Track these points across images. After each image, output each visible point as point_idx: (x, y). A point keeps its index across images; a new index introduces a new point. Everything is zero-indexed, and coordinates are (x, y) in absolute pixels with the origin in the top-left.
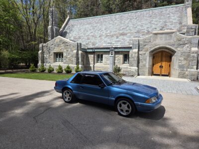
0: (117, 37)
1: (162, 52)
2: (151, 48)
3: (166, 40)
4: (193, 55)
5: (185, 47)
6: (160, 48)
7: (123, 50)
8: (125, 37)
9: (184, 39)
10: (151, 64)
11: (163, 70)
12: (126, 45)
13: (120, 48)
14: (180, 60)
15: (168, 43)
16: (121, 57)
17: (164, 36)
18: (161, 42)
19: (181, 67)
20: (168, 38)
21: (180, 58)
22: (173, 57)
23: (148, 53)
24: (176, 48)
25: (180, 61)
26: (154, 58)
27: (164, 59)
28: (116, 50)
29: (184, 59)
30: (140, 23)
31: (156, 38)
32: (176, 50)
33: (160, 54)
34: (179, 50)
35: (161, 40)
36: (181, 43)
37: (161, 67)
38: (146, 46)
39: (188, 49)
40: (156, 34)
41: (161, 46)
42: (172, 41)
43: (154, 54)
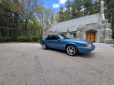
0: (71, 28)
2: (85, 30)
3: (92, 26)
4: (107, 32)
5: (102, 29)
6: (90, 30)
7: (73, 33)
8: (74, 28)
9: (102, 26)
10: (86, 37)
11: (91, 40)
12: (75, 30)
14: (99, 35)
16: (73, 35)
18: (90, 28)
21: (100, 34)
22: (96, 34)
23: (84, 33)
24: (98, 30)
26: (87, 35)
27: (92, 35)
28: (71, 33)
29: (102, 34)
30: (80, 22)
31: (88, 26)
32: (97, 31)
33: (90, 33)
34: (99, 31)
36: (100, 27)
37: (90, 38)
38: (84, 30)
39: (104, 30)
40: (88, 24)
42: (95, 27)
43: (87, 33)
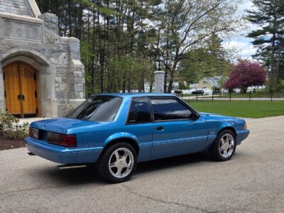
1: (18, 63)
3: (28, 37)
4: (78, 72)
5: (60, 58)
9: (58, 42)
11: (25, 102)
14: (56, 82)
15: (35, 45)
17: (23, 27)
18: (20, 41)
19: (59, 95)
20: (31, 35)
21: (57, 79)
22: (42, 77)
24: (48, 58)
25: (57, 85)
26: (4, 76)
27: (24, 80)
29: (63, 80)
32: (48, 62)
33: (15, 68)
34: (56, 63)
35: (20, 35)
36: (55, 49)
37: (21, 97)
39: (66, 62)
41: (22, 50)
42: (39, 42)
43: (3, 69)
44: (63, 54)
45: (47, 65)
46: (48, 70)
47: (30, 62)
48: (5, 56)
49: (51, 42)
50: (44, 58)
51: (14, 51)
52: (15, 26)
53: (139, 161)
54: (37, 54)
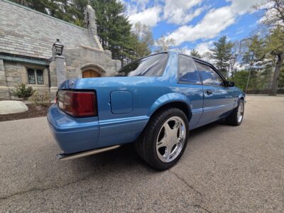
1: (91, 71)
3: (96, 57)
6: (90, 66)
7: (26, 60)
13: (17, 56)
15: (99, 62)
17: (93, 53)
24: (106, 68)
26: (83, 76)
33: (89, 73)
35: (92, 57)
36: (109, 64)
38: (75, 60)
41: (92, 64)
43: (83, 73)
44: (113, 68)
45: (105, 72)
46: (105, 74)
47: (96, 70)
48: (83, 66)
49: (107, 61)
50: (103, 68)
51: (88, 64)
52: (89, 52)
53: (190, 129)
54: (100, 66)
